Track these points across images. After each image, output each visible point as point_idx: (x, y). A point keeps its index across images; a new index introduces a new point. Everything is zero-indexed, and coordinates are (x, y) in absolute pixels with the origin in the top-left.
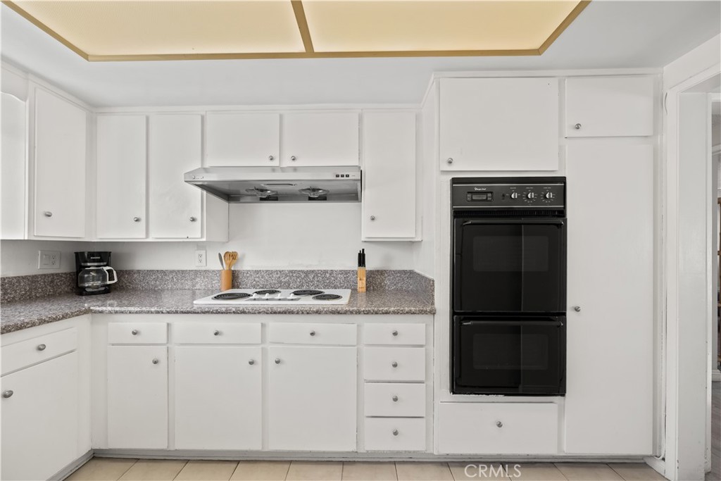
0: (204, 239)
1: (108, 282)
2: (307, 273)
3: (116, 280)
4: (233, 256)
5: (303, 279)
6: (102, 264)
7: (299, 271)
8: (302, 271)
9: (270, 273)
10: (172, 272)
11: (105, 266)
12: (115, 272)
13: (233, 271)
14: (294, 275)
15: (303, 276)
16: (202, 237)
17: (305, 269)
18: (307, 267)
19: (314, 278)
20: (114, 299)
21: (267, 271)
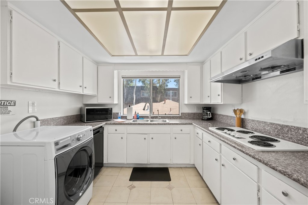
0: (222, 103)
1: (209, 117)
2: (283, 127)
3: (211, 117)
4: (241, 111)
5: (279, 130)
6: (207, 111)
7: (277, 124)
8: (279, 125)
9: (259, 122)
10: (225, 116)
11: (208, 112)
12: (211, 114)
13: (242, 119)
14: (273, 126)
15: (279, 128)
16: (221, 102)
17: (281, 123)
18: (284, 122)
19: (288, 131)
20: (210, 123)
21: (258, 121)
